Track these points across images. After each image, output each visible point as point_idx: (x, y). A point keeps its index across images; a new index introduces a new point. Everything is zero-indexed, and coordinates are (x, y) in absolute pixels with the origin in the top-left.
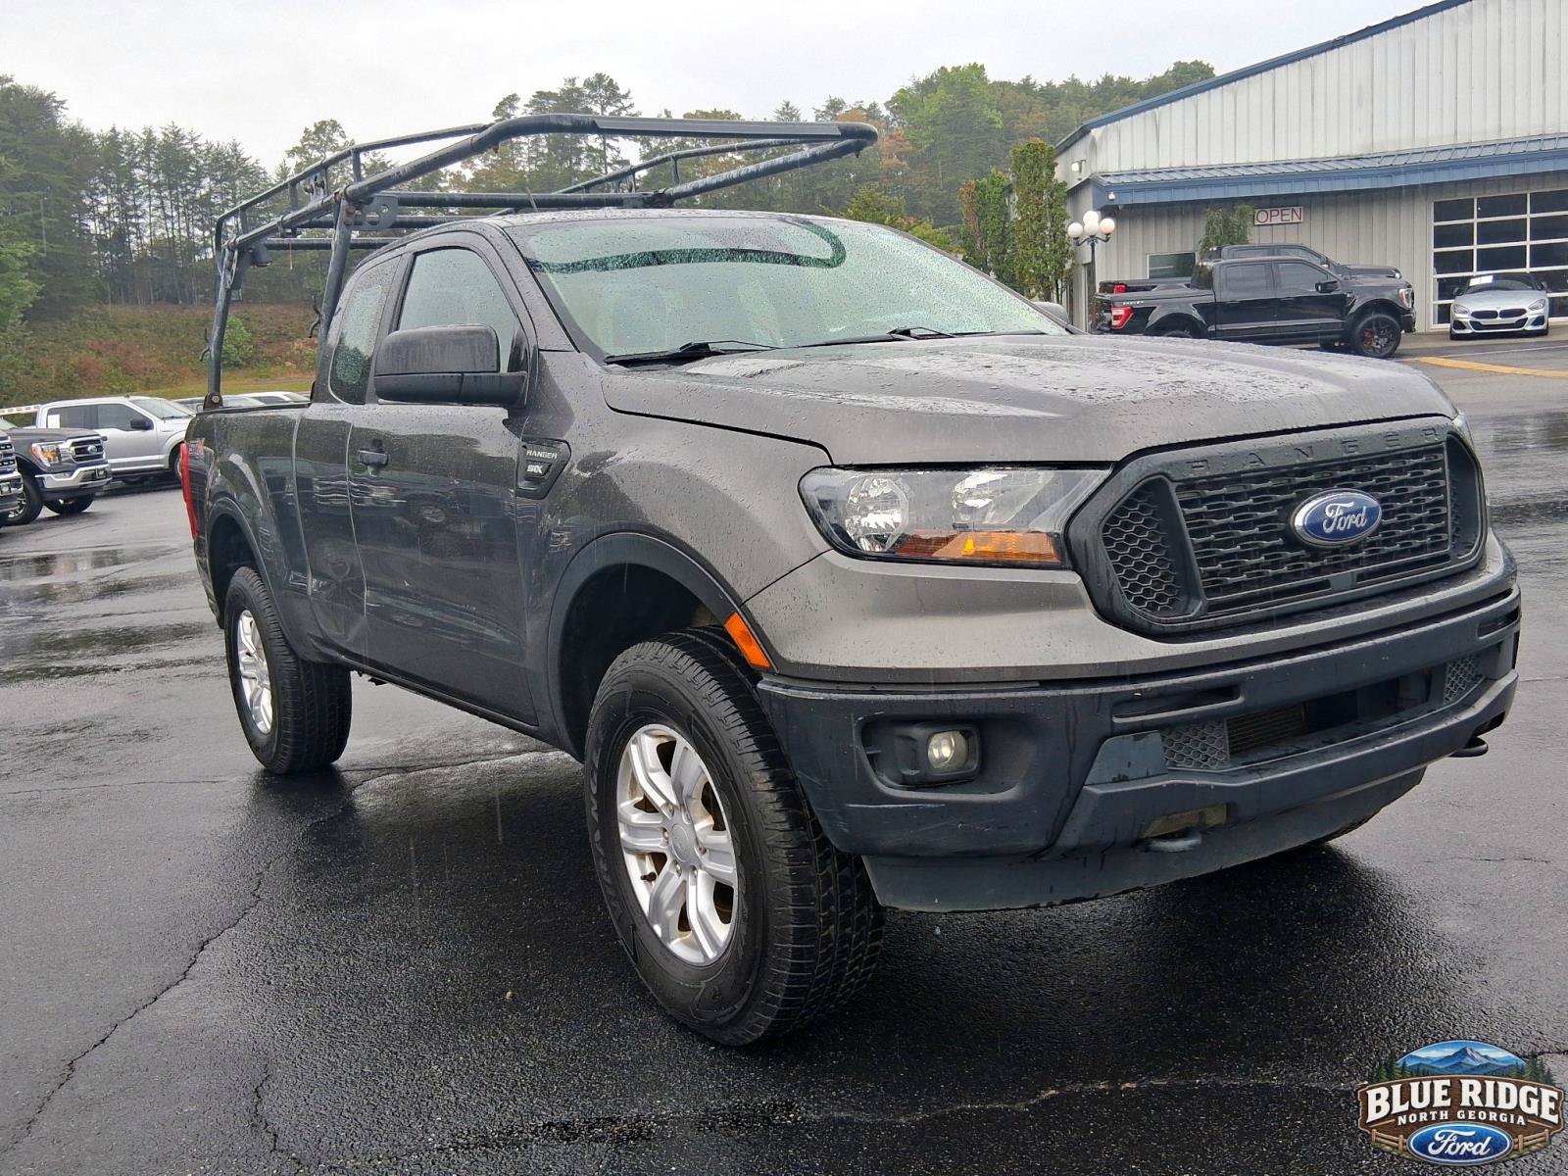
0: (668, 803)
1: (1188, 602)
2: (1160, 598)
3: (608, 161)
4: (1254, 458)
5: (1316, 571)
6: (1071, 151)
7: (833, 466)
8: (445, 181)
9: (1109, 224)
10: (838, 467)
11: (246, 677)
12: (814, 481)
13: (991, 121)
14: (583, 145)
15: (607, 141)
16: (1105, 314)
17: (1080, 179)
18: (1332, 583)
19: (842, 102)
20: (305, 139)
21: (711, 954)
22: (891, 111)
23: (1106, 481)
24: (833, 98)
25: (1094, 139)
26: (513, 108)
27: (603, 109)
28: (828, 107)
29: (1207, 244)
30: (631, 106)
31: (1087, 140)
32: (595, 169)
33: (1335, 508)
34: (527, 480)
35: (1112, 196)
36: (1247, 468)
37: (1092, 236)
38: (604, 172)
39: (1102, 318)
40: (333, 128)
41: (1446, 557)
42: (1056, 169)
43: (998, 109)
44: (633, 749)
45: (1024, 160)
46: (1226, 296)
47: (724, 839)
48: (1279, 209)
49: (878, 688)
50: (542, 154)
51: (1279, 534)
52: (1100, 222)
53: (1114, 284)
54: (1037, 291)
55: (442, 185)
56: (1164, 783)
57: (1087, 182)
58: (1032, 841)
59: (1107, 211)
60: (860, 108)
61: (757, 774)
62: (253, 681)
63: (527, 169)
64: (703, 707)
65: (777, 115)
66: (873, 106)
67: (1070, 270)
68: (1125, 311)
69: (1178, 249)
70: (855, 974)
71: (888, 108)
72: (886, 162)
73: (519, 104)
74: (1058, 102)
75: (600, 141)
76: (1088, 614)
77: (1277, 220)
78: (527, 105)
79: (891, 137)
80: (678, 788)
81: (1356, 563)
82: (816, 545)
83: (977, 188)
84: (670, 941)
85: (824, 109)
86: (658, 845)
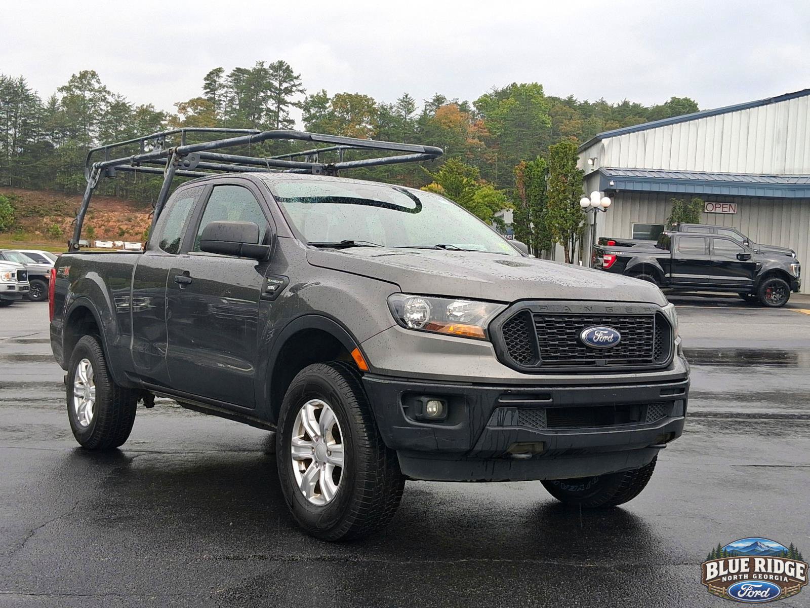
0: (316, 435)
1: (535, 360)
2: (524, 358)
3: (280, 119)
4: (567, 308)
5: (591, 357)
6: (588, 151)
7: (402, 293)
8: (165, 120)
9: (607, 201)
10: (403, 293)
11: (77, 396)
12: (393, 298)
13: (544, 122)
14: (264, 107)
15: (281, 106)
16: (599, 258)
17: (592, 170)
18: (597, 362)
19: (444, 98)
20: (72, 81)
21: (328, 499)
22: (477, 108)
23: (506, 309)
24: (438, 95)
25: (603, 145)
26: (218, 76)
27: (280, 85)
28: (434, 100)
29: (672, 220)
30: (300, 84)
31: (599, 145)
32: (270, 124)
33: (599, 332)
34: (266, 292)
35: (612, 183)
36: (564, 311)
37: (595, 208)
38: (276, 126)
39: (598, 261)
40: (92, 76)
41: (650, 362)
42: (578, 161)
43: (549, 115)
44: (303, 411)
45: (558, 153)
46: (678, 256)
47: (340, 447)
48: (721, 204)
49: (410, 380)
50: (235, 109)
51: (576, 340)
52: (601, 199)
53: (608, 239)
54: (559, 239)
55: (163, 122)
56: (517, 429)
57: (596, 173)
58: (465, 447)
59: (609, 193)
60: (456, 103)
61: (358, 417)
62: (81, 399)
63: (223, 119)
64: (337, 389)
65: (399, 102)
66: (465, 103)
67: (582, 228)
68: (612, 258)
69: (653, 222)
70: (389, 509)
71: (475, 106)
72: (470, 140)
73: (224, 75)
74: (591, 115)
75: (276, 105)
76: (493, 359)
77: (719, 210)
78: (228, 76)
79: (475, 125)
80: (322, 428)
81: (609, 357)
82: (392, 323)
83: (526, 167)
84: (309, 498)
85: (432, 101)
86: (309, 455)
